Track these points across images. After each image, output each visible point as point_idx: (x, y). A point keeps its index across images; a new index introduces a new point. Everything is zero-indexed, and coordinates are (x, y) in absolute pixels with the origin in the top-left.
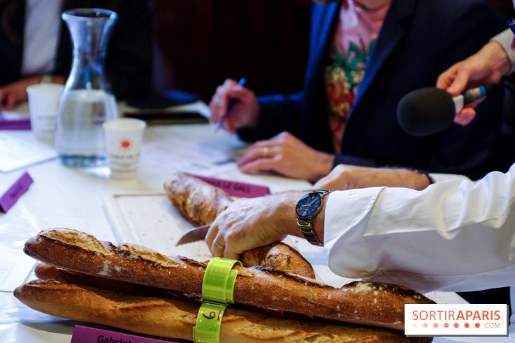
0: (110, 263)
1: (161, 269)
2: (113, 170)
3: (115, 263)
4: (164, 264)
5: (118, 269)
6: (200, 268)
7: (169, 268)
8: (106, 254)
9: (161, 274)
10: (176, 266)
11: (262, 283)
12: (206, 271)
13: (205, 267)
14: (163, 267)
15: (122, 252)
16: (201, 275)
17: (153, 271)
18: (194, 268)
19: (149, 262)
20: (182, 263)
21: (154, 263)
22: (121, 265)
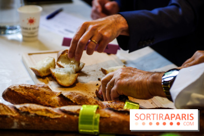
0: (17, 120)
1: (50, 120)
2: (23, 36)
3: (20, 120)
4: (52, 116)
5: (23, 124)
6: (75, 116)
7: (56, 119)
8: (14, 115)
9: (52, 123)
10: (60, 116)
11: (116, 121)
12: (80, 117)
13: (78, 115)
14: (52, 119)
15: (24, 112)
16: (77, 120)
17: (46, 122)
18: (71, 117)
19: (42, 116)
20: (63, 114)
21: (45, 117)
22: (24, 121)
